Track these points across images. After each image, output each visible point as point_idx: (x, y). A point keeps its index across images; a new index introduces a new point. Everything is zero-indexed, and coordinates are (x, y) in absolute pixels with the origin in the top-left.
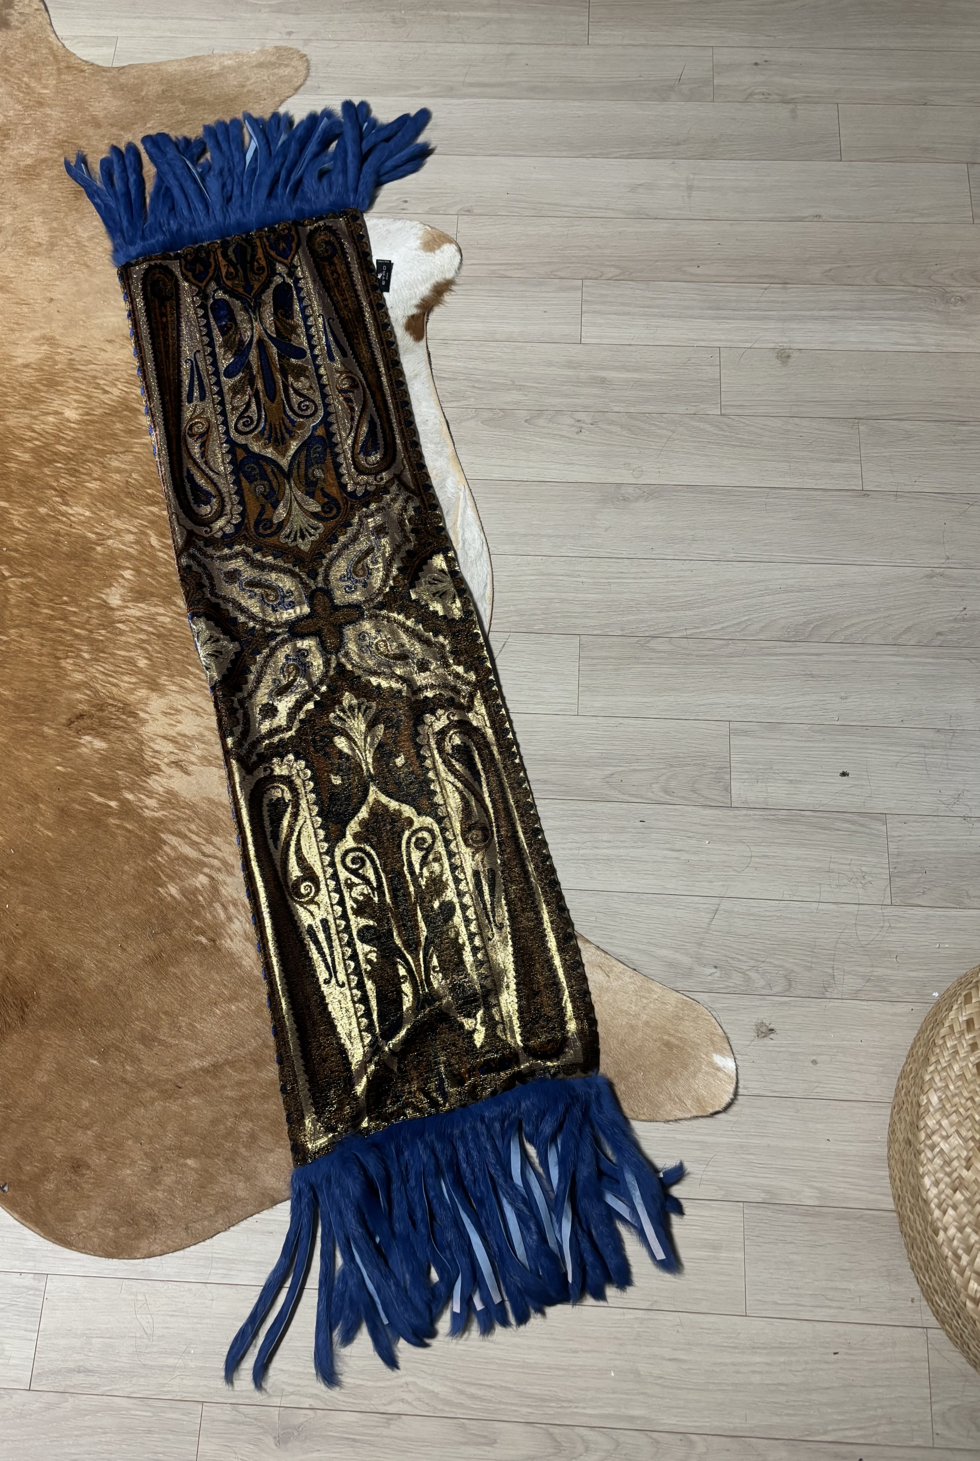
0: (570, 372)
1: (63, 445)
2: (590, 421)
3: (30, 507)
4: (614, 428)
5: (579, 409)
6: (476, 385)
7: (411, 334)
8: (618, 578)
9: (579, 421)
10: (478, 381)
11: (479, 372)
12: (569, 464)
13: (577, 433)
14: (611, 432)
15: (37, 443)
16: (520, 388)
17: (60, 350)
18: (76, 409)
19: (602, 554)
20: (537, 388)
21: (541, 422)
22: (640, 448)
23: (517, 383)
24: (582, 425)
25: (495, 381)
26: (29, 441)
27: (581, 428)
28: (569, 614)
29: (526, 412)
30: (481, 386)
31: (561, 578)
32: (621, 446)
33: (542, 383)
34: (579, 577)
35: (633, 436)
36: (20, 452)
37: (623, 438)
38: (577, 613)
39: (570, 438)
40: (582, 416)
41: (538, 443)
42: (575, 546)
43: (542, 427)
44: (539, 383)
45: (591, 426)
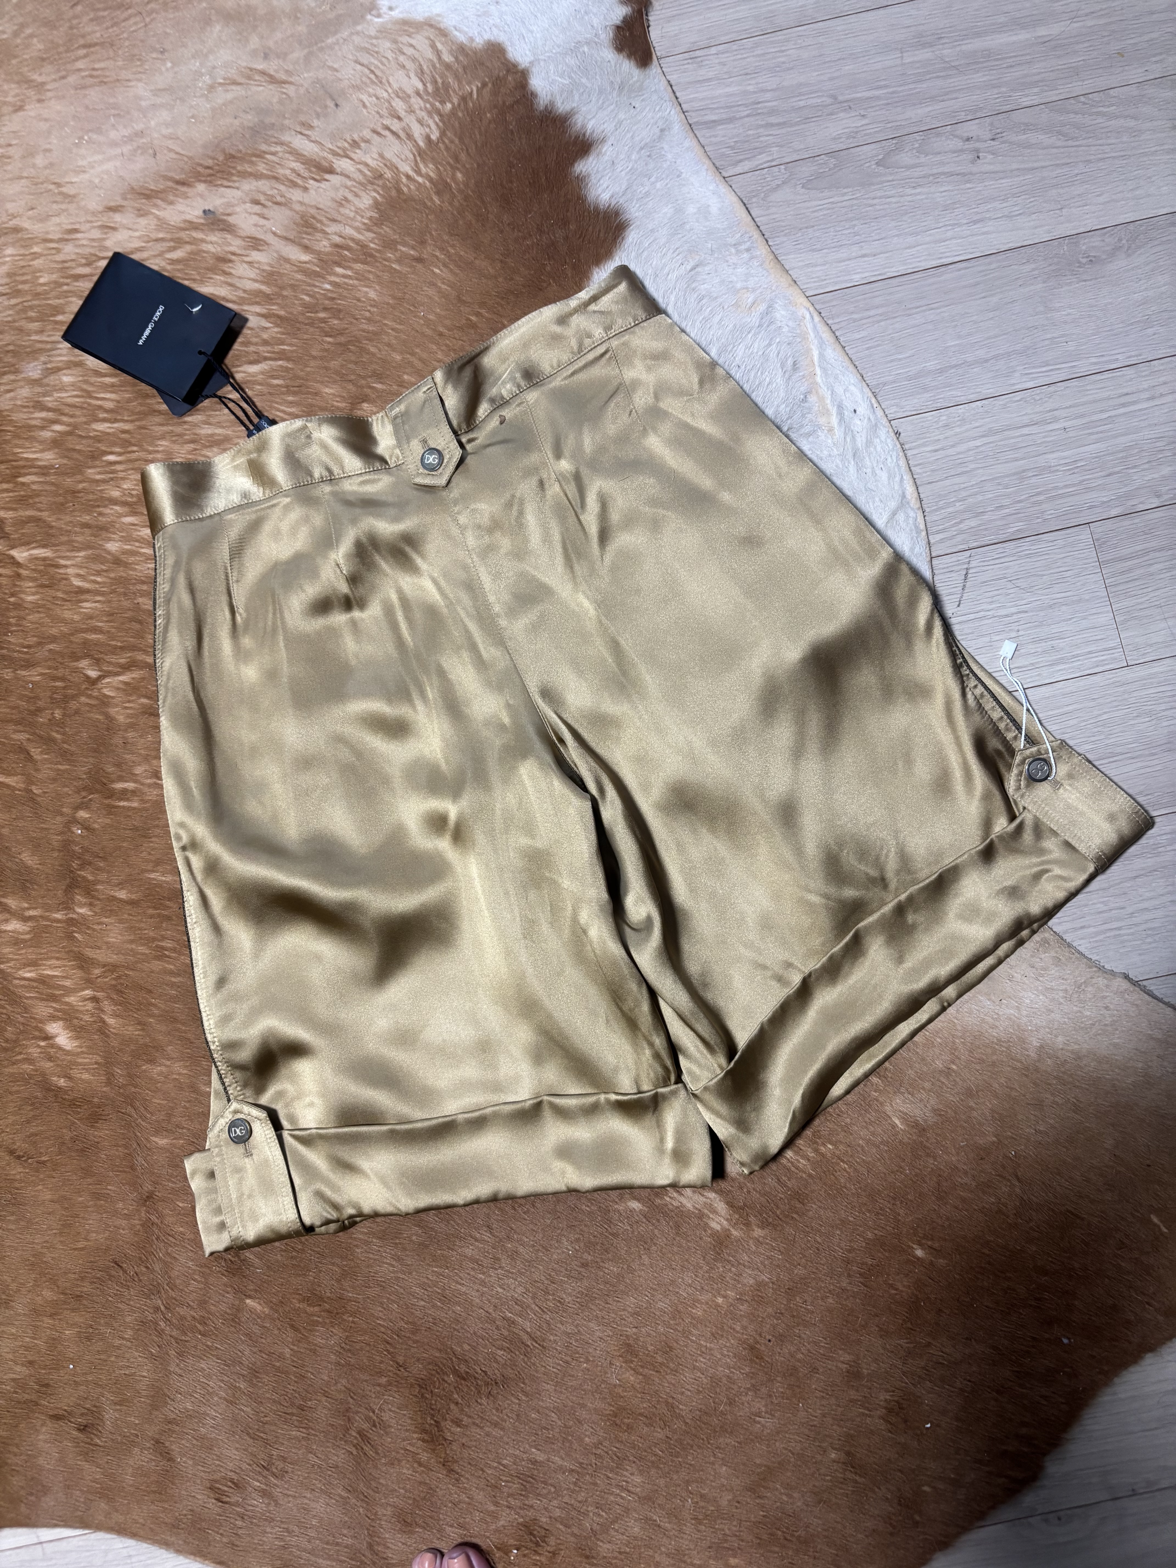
0: (925, 54)
1: (104, 420)
2: (989, 135)
3: (87, 546)
4: (1033, 137)
5: (962, 116)
6: (773, 120)
7: (629, 57)
8: (1123, 405)
9: (968, 139)
10: (772, 112)
11: (768, 96)
12: (975, 222)
13: (973, 162)
14: (1029, 146)
15: (58, 428)
16: (849, 106)
17: (36, 249)
19: (1083, 371)
20: (878, 98)
21: (905, 158)
22: (1089, 161)
23: (841, 98)
24: (978, 145)
25: (802, 103)
26: (43, 428)
27: (977, 151)
28: (1060, 492)
29: (873, 146)
30: (781, 120)
31: (1026, 431)
32: (1057, 165)
33: (886, 87)
34: (1056, 420)
35: (1070, 143)
36: (35, 452)
37: (1055, 151)
38: (1074, 485)
39: (964, 174)
40: (971, 129)
41: (909, 198)
42: (1034, 367)
43: (908, 167)
44: (880, 87)
45: (992, 143)
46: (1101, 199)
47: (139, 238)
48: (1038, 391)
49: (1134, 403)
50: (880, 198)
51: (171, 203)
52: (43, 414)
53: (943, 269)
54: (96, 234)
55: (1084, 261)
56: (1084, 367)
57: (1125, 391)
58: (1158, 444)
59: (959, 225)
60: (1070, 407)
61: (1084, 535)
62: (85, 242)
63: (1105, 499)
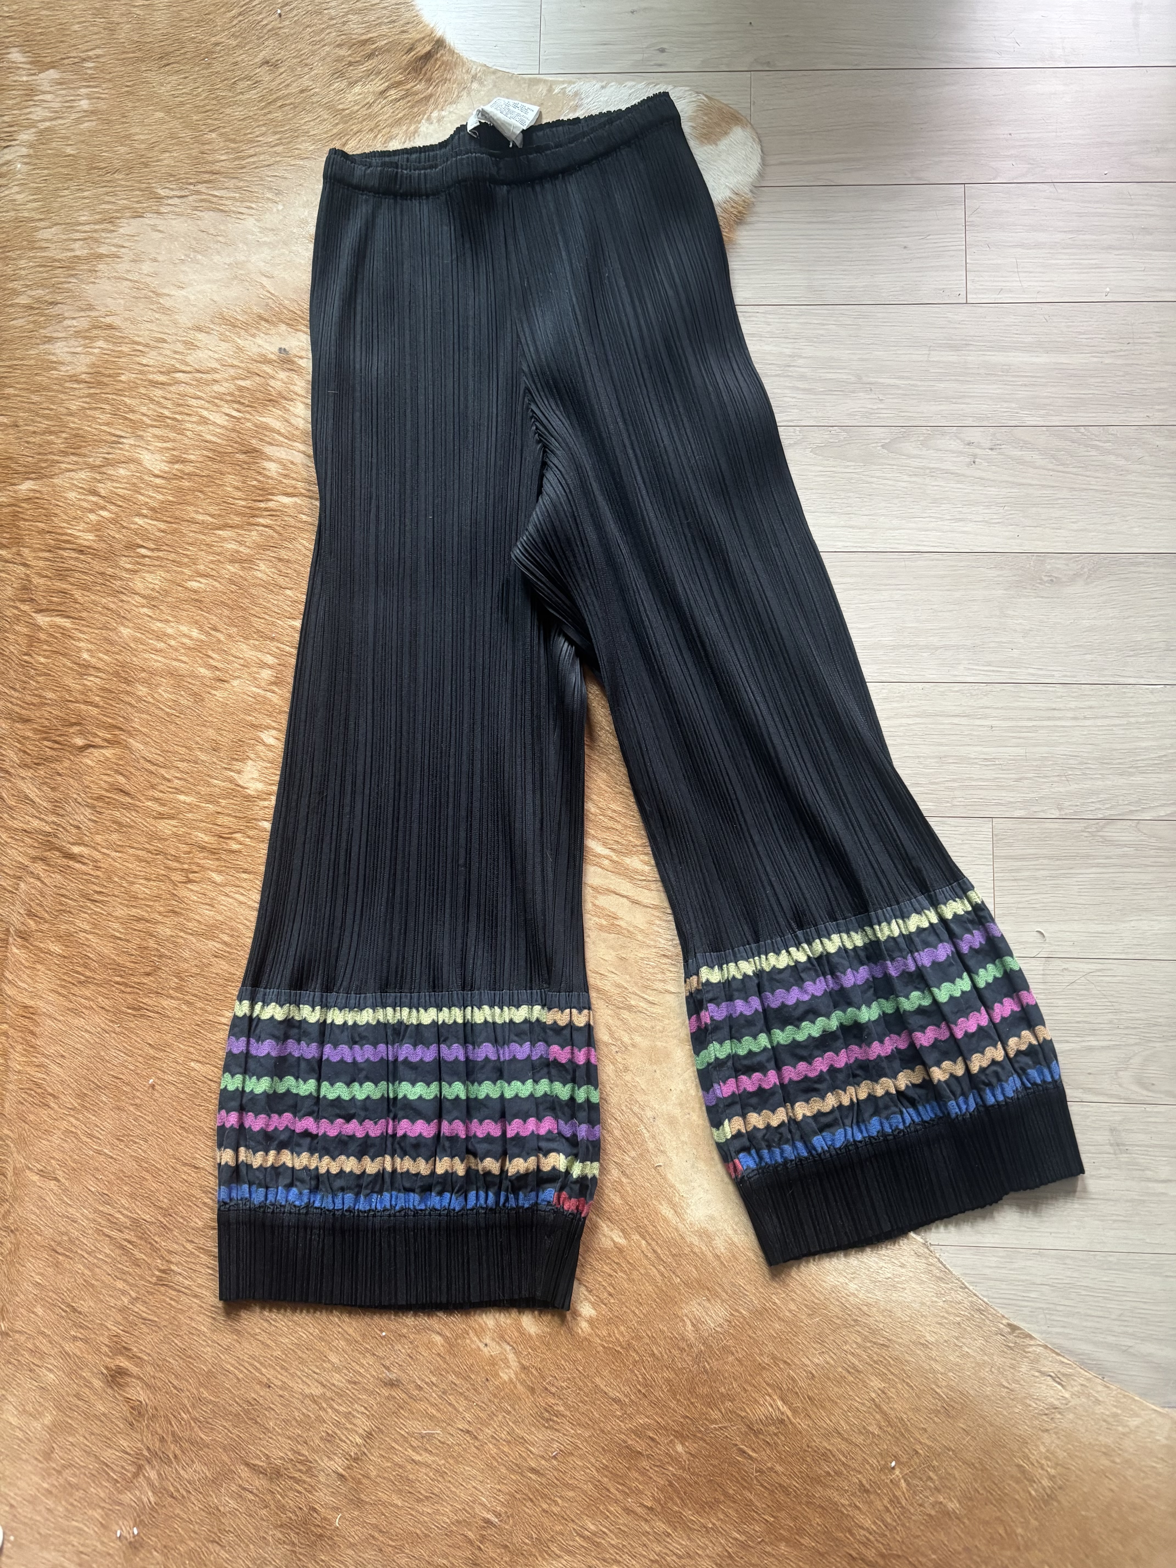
0: (948, 357)
1: (146, 516)
2: (988, 445)
4: (1029, 455)
5: (970, 422)
6: (800, 385)
8: (1049, 719)
9: (970, 444)
12: (957, 520)
13: (969, 465)
14: (1023, 462)
15: (104, 513)
16: (871, 388)
17: (125, 349)
18: (161, 450)
19: (1019, 678)
20: (898, 387)
21: (908, 447)
22: (1074, 489)
23: (865, 379)
24: (978, 451)
25: (829, 376)
26: (92, 511)
27: (975, 456)
28: (974, 783)
29: (883, 429)
30: (807, 386)
31: (956, 720)
32: (1043, 486)
33: (908, 378)
34: (986, 717)
35: (1061, 468)
36: (79, 531)
37: (1046, 472)
38: (988, 780)
39: (958, 475)
40: (975, 435)
41: (904, 484)
42: (977, 665)
43: (909, 456)
44: (902, 378)
45: (990, 452)
46: (1075, 526)
47: (217, 360)
48: (977, 686)
49: (1059, 719)
50: (878, 477)
51: (253, 336)
52: (94, 499)
53: (917, 555)
54: (180, 347)
55: (1046, 579)
56: (1022, 675)
57: (1054, 706)
58: (1071, 761)
59: (942, 519)
60: (1002, 708)
61: (986, 828)
62: (168, 353)
63: (1012, 800)
